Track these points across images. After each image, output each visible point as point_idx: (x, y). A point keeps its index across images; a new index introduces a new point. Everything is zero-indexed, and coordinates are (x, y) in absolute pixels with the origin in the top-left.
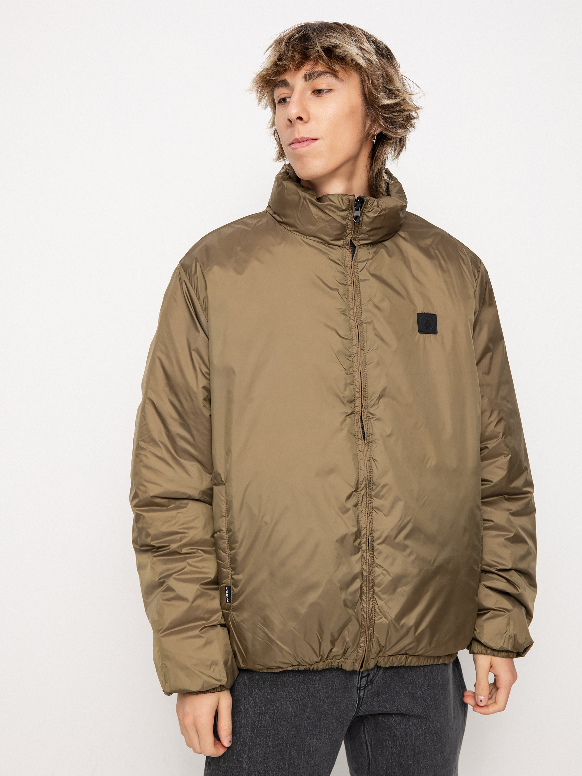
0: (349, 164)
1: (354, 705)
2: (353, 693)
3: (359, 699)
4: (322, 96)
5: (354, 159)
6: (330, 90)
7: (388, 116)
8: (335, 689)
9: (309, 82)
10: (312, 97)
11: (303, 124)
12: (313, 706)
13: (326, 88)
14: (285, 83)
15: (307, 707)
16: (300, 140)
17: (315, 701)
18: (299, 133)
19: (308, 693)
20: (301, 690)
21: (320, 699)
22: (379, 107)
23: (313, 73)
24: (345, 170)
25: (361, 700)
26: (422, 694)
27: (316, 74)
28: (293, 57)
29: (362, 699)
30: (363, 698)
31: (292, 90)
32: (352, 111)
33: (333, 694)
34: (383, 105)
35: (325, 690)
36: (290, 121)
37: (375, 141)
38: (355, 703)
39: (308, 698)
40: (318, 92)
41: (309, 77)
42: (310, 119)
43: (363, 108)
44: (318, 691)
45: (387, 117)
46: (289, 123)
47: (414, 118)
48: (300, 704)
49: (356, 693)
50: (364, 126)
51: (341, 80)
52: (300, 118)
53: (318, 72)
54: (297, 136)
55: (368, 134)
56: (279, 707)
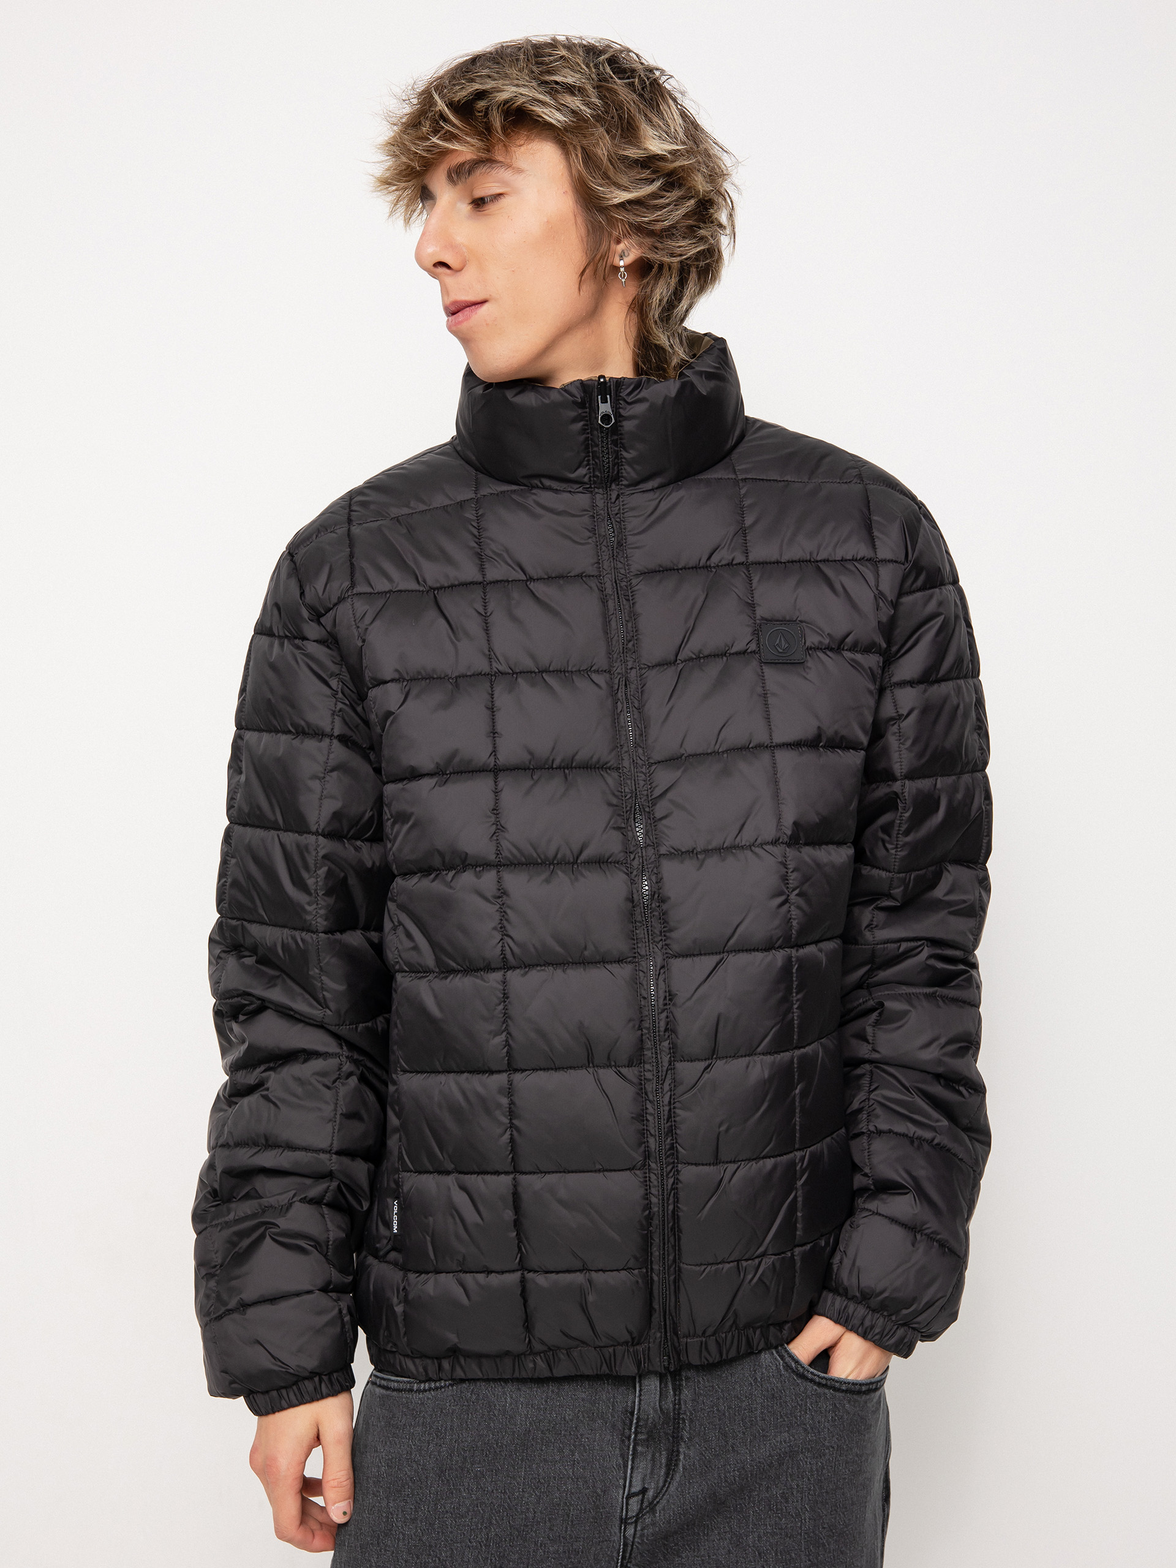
1: (612, 1557)
2: (610, 1533)
3: (625, 1545)
8: (572, 1521)
12: (520, 1558)
15: (509, 1561)
17: (525, 1547)
19: (511, 1529)
20: (494, 1522)
21: (536, 1544)
25: (629, 1548)
26: (758, 1541)
29: (632, 1546)
30: (633, 1542)
33: (566, 1532)
35: (548, 1524)
38: (615, 1554)
39: (510, 1540)
44: (533, 1526)
48: (492, 1554)
49: (617, 1531)
56: (446, 1561)
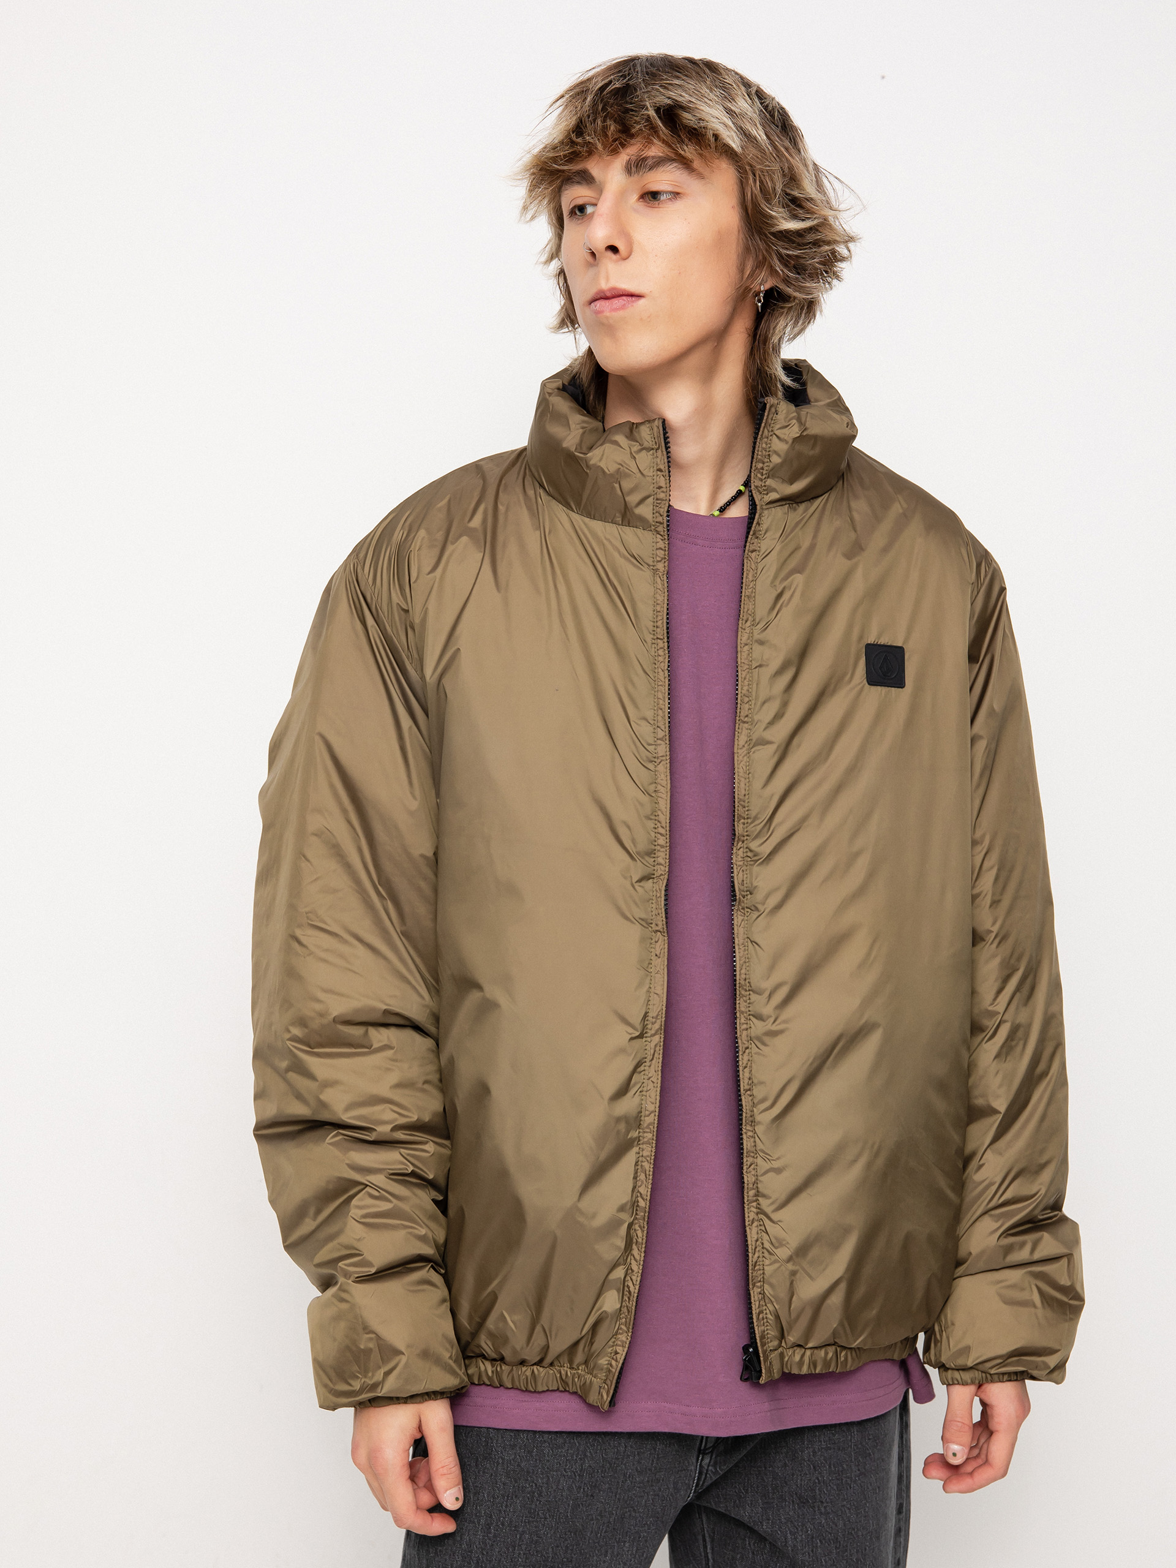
0: (708, 347)
1: (689, 1485)
2: (689, 1463)
3: (700, 1473)
4: (660, 206)
5: (717, 337)
6: (676, 195)
7: (791, 253)
9: (635, 177)
10: (641, 206)
11: (617, 261)
12: (610, 1488)
13: (670, 189)
14: (586, 178)
15: (600, 1491)
16: (608, 294)
17: (615, 1478)
18: (607, 279)
20: (588, 1454)
21: (625, 1475)
22: (773, 234)
23: (645, 159)
24: (696, 360)
27: (650, 162)
28: (605, 129)
30: (707, 1470)
31: (600, 191)
32: (720, 239)
34: (781, 232)
36: (593, 254)
37: (760, 304)
38: (691, 1483)
39: (602, 1471)
40: (652, 196)
41: (636, 166)
42: (633, 253)
43: (742, 236)
45: (788, 256)
46: (589, 258)
47: (843, 259)
49: (694, 1461)
50: (742, 271)
51: (701, 176)
52: (613, 249)
53: (653, 157)
54: (604, 285)
55: (747, 290)
